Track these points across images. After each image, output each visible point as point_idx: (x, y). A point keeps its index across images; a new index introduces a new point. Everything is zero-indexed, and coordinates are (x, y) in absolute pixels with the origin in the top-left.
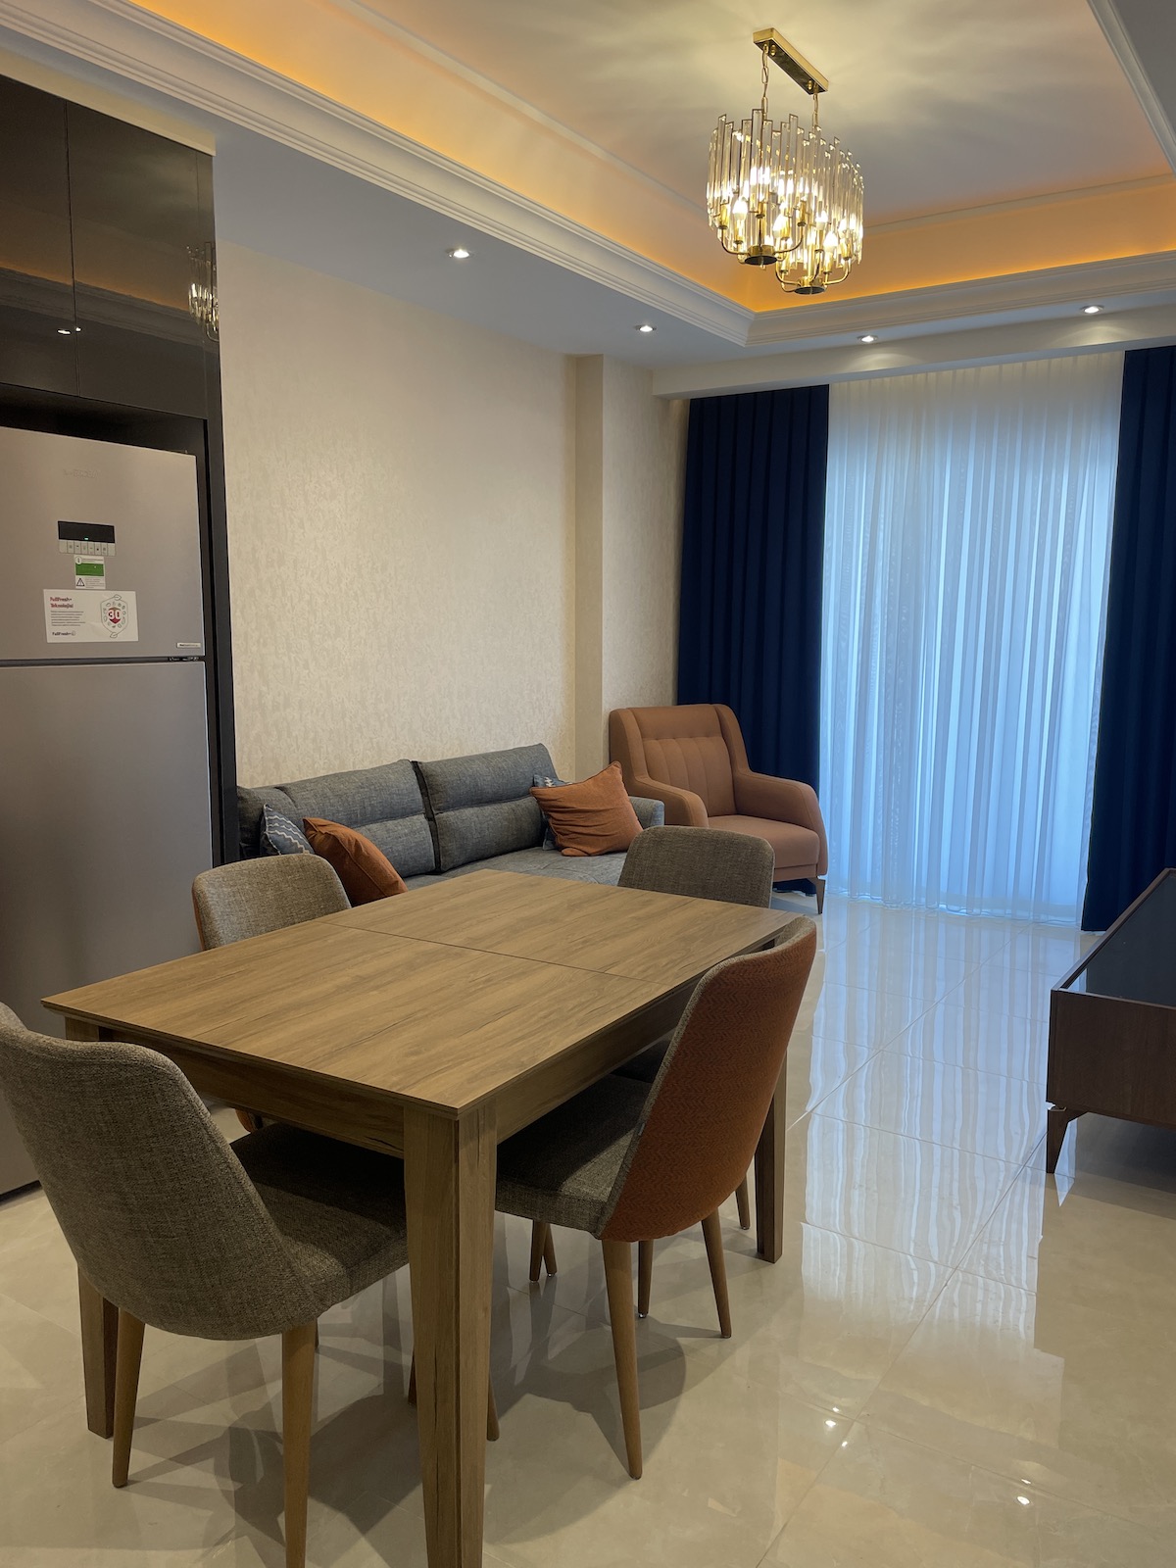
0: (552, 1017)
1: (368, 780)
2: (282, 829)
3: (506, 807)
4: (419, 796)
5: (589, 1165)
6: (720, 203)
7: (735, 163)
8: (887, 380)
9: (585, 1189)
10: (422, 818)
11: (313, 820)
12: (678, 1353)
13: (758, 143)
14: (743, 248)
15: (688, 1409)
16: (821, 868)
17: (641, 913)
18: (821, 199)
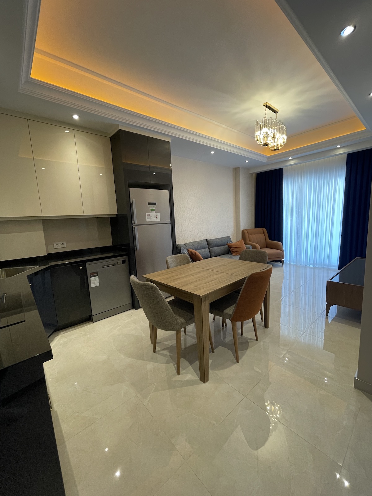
0: (221, 282)
1: (198, 242)
2: (184, 251)
3: (222, 247)
4: (207, 245)
5: (229, 308)
6: (257, 136)
7: (260, 128)
8: (295, 165)
9: (228, 312)
10: (208, 249)
11: (189, 249)
12: (248, 342)
13: (264, 124)
14: (262, 144)
15: (249, 352)
16: (283, 258)
17: (242, 264)
18: (277, 132)
